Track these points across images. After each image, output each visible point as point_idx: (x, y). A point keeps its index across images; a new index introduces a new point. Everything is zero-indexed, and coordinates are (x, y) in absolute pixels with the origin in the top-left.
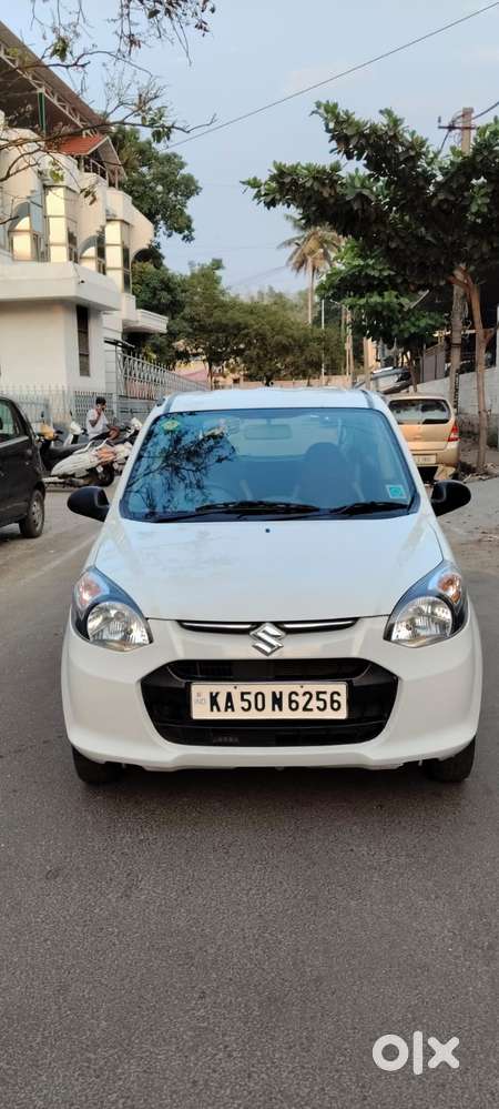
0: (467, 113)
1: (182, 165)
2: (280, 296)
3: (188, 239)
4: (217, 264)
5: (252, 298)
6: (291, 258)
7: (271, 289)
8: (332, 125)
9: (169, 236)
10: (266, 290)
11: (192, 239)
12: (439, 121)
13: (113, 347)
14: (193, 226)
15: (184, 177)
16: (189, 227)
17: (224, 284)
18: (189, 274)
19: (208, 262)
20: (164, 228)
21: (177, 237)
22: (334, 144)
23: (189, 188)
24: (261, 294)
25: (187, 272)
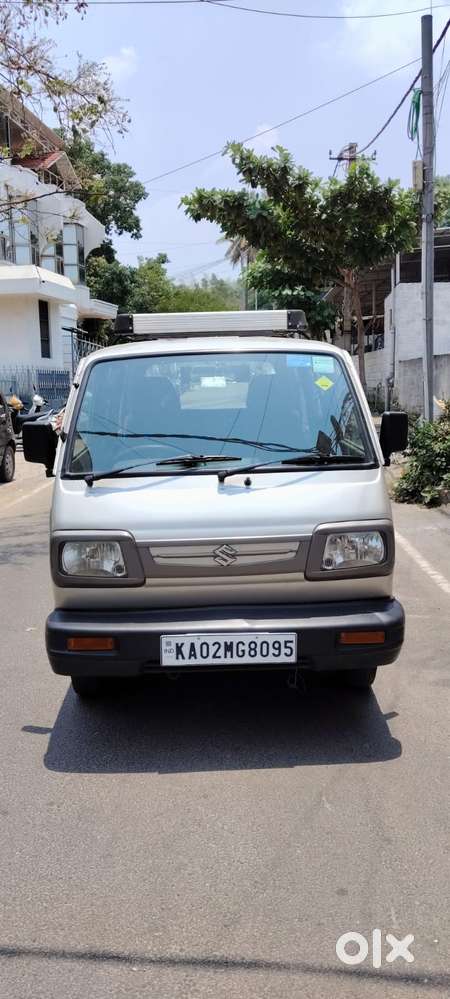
0: (352, 148)
1: (131, 174)
2: (222, 283)
3: (137, 236)
4: (163, 259)
5: (197, 286)
6: (229, 253)
7: (214, 277)
8: (237, 161)
9: (120, 234)
10: (210, 278)
11: (141, 237)
12: (330, 154)
13: (70, 333)
14: (141, 225)
15: (132, 184)
16: (137, 226)
17: (168, 275)
18: (138, 267)
19: (155, 256)
20: (115, 227)
21: (127, 235)
22: (241, 176)
23: (138, 194)
24: (205, 282)
25: (135, 265)
